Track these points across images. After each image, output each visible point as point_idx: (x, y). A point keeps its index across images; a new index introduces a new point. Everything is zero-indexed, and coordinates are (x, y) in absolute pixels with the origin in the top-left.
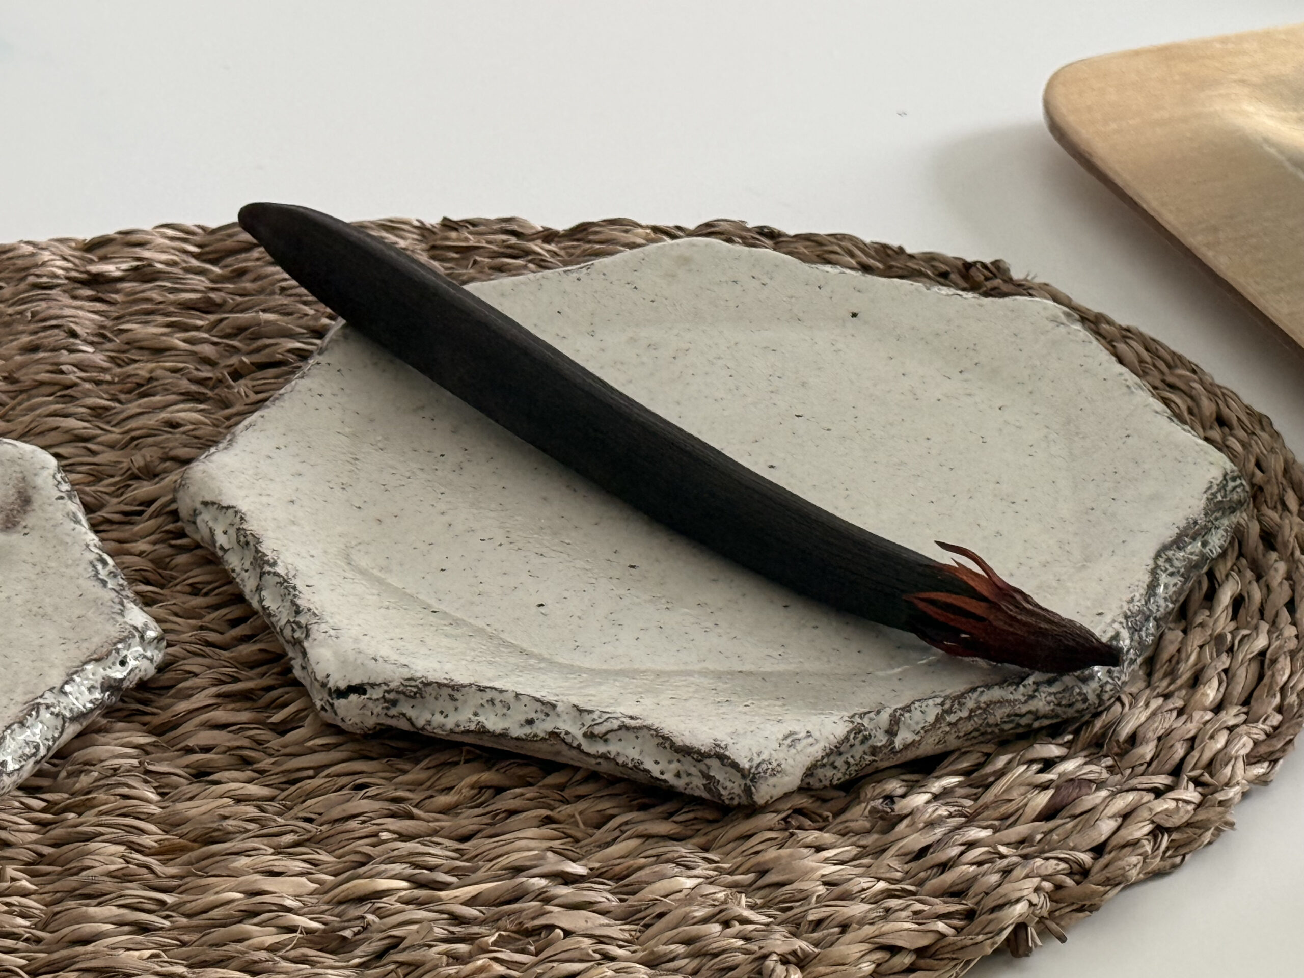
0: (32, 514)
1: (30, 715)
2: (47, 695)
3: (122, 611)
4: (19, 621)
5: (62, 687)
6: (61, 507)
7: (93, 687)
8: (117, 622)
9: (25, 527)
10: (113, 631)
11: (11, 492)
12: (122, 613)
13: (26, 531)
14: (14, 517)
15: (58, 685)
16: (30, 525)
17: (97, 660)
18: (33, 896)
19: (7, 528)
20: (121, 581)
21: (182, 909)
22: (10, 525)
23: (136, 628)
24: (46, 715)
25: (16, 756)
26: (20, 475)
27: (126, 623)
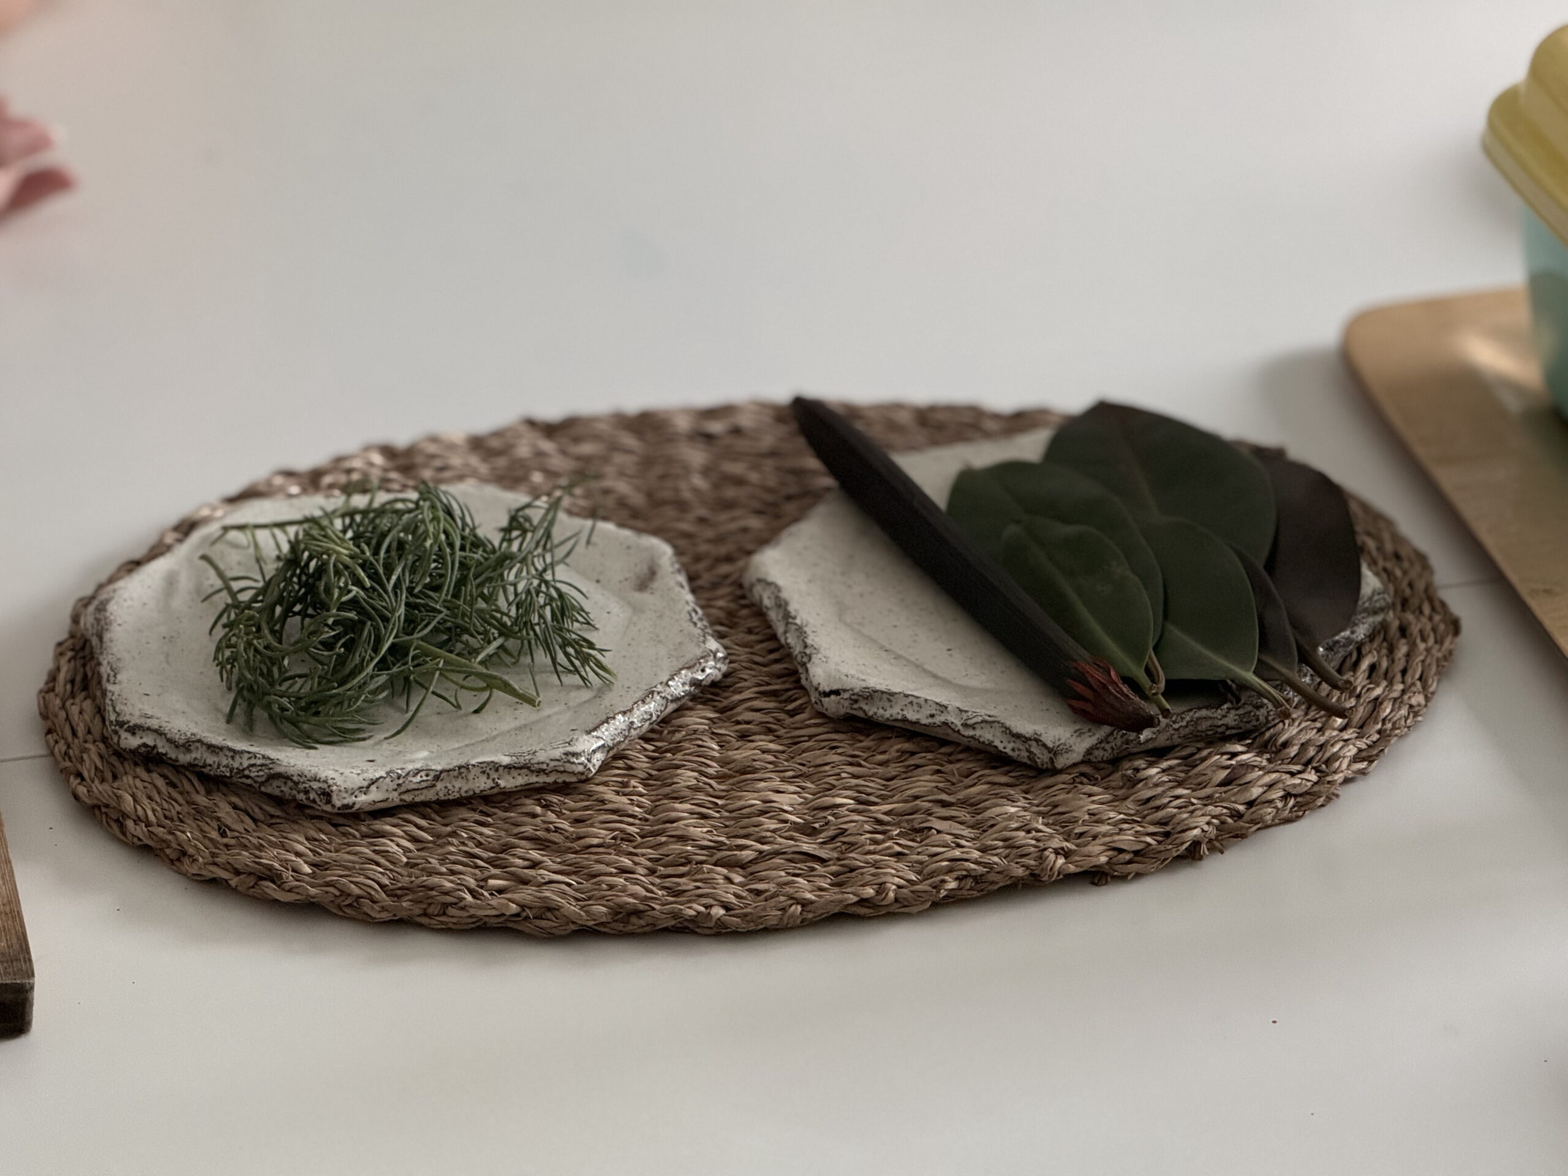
0: (656, 581)
1: (648, 697)
2: (659, 686)
3: (704, 641)
4: (645, 644)
5: (667, 682)
6: (673, 578)
7: (685, 683)
8: (701, 647)
10: (699, 652)
11: (645, 568)
13: (652, 591)
14: (646, 583)
15: (665, 681)
16: (654, 588)
17: (688, 668)
18: (645, 797)
19: (642, 589)
20: (706, 624)
21: (727, 808)
22: (642, 587)
23: (712, 651)
24: (657, 697)
25: (640, 719)
26: (650, 559)
27: (706, 648)
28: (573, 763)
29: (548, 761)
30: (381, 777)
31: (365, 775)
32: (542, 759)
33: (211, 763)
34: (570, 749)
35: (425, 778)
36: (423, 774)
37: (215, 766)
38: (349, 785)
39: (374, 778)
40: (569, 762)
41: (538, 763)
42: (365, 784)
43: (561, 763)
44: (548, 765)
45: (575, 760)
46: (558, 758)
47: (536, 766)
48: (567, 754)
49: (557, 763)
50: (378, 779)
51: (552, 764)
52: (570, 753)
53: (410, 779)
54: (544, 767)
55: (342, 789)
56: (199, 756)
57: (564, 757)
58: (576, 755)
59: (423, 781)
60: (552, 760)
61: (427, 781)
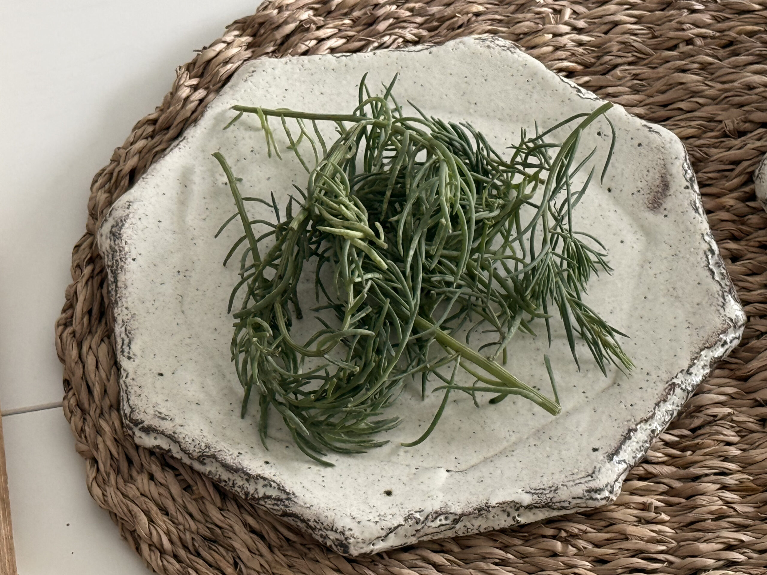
0: (669, 197)
1: (670, 394)
3: (724, 304)
4: (662, 300)
5: (688, 370)
6: (687, 195)
7: (705, 366)
8: (720, 314)
9: (665, 209)
10: (718, 322)
11: (657, 177)
12: (723, 306)
13: (666, 213)
14: (659, 199)
15: (686, 368)
16: (668, 208)
17: (708, 348)
18: (667, 524)
19: (655, 208)
20: (724, 271)
22: (656, 205)
23: (731, 320)
24: (678, 391)
25: (660, 423)
26: (662, 162)
27: (725, 315)
28: (596, 499)
29: (570, 500)
30: (399, 525)
31: (383, 523)
32: (564, 498)
33: (226, 479)
34: (593, 485)
35: (444, 522)
36: (442, 517)
37: (231, 484)
38: (367, 536)
39: (393, 527)
40: (591, 498)
41: (560, 502)
42: (383, 533)
43: (583, 501)
44: (570, 503)
45: (599, 497)
46: (581, 495)
47: (558, 504)
48: (589, 491)
49: (579, 501)
50: (396, 528)
51: (574, 502)
52: (593, 490)
53: (429, 524)
54: (566, 504)
55: (360, 540)
56: (213, 470)
57: (586, 494)
58: (598, 491)
59: (442, 525)
60: (574, 498)
61: (446, 525)
